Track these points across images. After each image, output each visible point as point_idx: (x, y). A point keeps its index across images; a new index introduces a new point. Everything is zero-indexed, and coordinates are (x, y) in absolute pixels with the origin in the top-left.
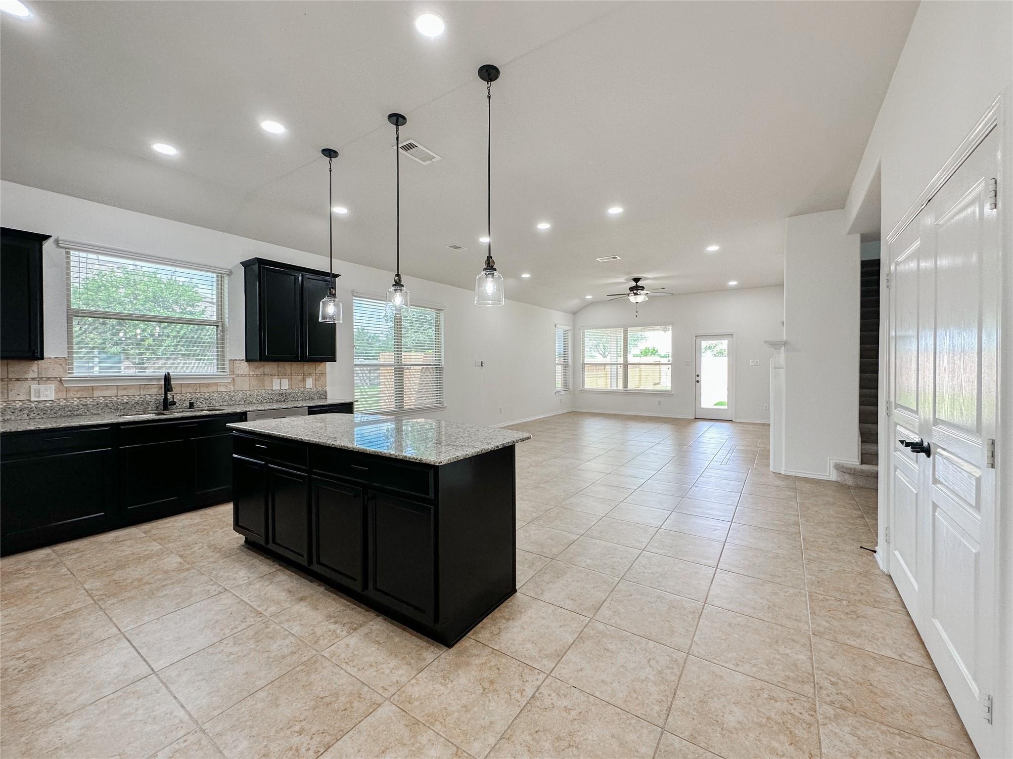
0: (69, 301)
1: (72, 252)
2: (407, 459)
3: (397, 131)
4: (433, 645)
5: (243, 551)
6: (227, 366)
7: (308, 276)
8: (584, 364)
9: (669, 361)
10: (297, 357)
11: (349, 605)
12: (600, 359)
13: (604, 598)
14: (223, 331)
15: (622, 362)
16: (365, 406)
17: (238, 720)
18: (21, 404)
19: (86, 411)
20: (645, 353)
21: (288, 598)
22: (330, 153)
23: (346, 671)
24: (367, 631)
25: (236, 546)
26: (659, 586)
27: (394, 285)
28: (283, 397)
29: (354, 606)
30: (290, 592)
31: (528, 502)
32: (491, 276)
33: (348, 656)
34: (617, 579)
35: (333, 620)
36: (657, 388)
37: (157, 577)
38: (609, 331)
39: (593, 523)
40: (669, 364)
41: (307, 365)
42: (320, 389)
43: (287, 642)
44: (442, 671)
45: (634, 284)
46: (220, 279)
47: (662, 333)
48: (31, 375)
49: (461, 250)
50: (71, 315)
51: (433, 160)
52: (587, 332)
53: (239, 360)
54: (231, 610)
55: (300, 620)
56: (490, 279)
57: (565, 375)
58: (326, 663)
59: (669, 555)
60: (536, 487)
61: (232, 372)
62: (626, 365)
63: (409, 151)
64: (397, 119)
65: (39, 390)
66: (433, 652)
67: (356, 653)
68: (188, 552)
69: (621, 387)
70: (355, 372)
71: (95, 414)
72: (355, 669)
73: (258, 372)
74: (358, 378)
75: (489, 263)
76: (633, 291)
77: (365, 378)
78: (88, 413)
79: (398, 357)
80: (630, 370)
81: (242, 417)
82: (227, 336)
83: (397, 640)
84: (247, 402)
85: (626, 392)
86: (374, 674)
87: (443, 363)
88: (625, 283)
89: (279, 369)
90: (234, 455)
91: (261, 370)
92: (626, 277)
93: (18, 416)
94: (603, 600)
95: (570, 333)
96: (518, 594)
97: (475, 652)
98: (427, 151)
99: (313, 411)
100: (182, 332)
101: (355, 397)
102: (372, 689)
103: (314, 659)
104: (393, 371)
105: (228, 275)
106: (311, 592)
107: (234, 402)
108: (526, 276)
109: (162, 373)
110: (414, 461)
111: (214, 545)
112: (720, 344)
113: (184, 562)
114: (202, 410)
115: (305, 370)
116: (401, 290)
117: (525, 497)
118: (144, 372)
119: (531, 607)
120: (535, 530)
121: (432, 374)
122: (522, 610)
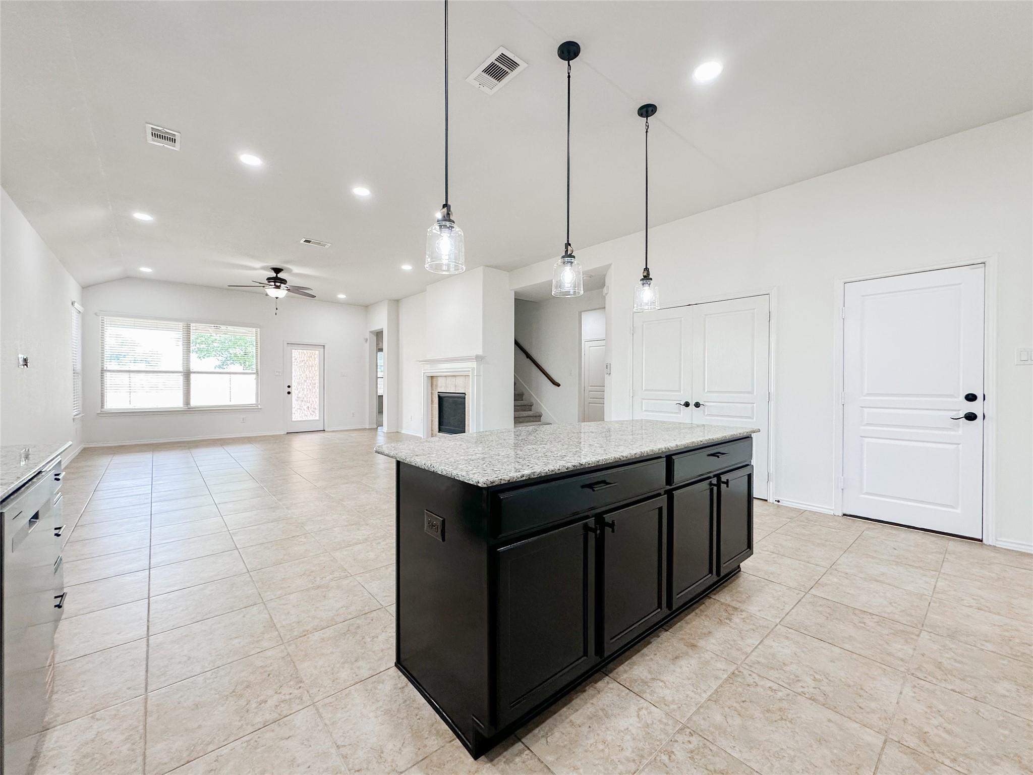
8: (103, 371)
15: (180, 369)
40: (256, 373)
45: (274, 274)
62: (188, 374)
76: (272, 282)
80: (194, 380)
85: (189, 410)
88: (262, 270)
92: (265, 263)
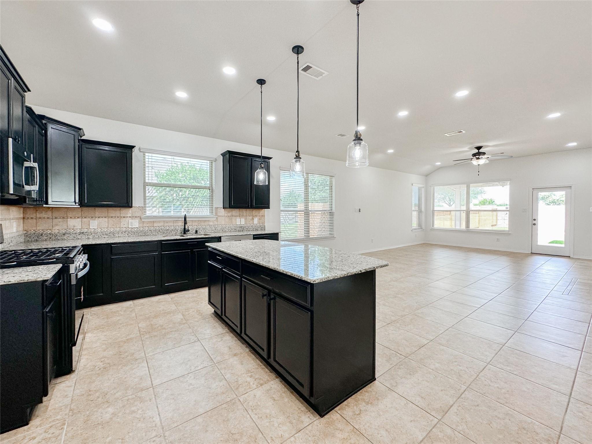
0: (145, 178)
1: (147, 154)
2: (293, 276)
3: (298, 57)
4: (309, 411)
5: (212, 317)
6: (214, 211)
7: (254, 159)
8: (433, 211)
9: (507, 208)
10: (249, 206)
11: (261, 365)
12: (446, 207)
13: (452, 403)
14: (212, 192)
15: (465, 209)
16: (287, 235)
17: (183, 435)
18: (125, 229)
19: (151, 233)
20: (484, 203)
21: (228, 352)
22: (261, 82)
23: (250, 416)
24: (269, 388)
25: (210, 313)
26: (507, 403)
27: (295, 158)
28: (242, 229)
29: (264, 367)
30: (230, 348)
31: (388, 307)
32: (358, 145)
33: (254, 405)
34: (464, 387)
35: (250, 375)
36: (495, 228)
37: (169, 326)
38: (453, 187)
39: (441, 332)
40: (508, 211)
41: (254, 210)
42: (261, 224)
43: (221, 384)
44: (314, 436)
45: (476, 151)
46: (211, 164)
47: (500, 187)
48: (129, 215)
49: (345, 137)
50: (145, 184)
51: (323, 75)
52: (436, 188)
53: (220, 208)
54: (198, 354)
55: (232, 370)
56: (358, 147)
57: (419, 218)
58: (240, 407)
59: (515, 373)
60: (395, 297)
61: (216, 214)
62: (468, 212)
63: (307, 72)
64: (298, 50)
65: (132, 222)
66: (309, 417)
67: (259, 403)
68: (187, 313)
69: (463, 227)
70: (281, 215)
71: (154, 235)
72: (257, 417)
73: (229, 214)
74: (283, 218)
75: (357, 136)
76: (475, 156)
77: (287, 218)
78: (152, 235)
79: (307, 206)
80: (471, 216)
81: (218, 239)
82: (214, 195)
83: (286, 400)
84: (223, 231)
85: (468, 231)
86: (268, 424)
87: (334, 210)
88: (470, 151)
89: (240, 213)
90: (209, 262)
91: (231, 213)
92: (471, 146)
93: (124, 235)
94: (451, 405)
95: (423, 189)
96: (376, 382)
97: (339, 426)
98: (318, 69)
99: (256, 237)
100: (205, 194)
101: (281, 230)
102: (264, 437)
103: (234, 401)
104: (303, 215)
105: (215, 161)
106: (241, 351)
107: (217, 231)
108: (391, 151)
109: (183, 214)
110: (297, 277)
111: (200, 311)
112: (553, 195)
113: (183, 319)
114: (201, 235)
115: (254, 213)
116: (299, 161)
117: (387, 304)
118: (189, 214)
119: (386, 396)
120: (392, 331)
121: (327, 217)
122: (380, 398)
